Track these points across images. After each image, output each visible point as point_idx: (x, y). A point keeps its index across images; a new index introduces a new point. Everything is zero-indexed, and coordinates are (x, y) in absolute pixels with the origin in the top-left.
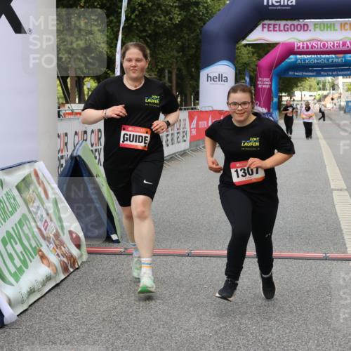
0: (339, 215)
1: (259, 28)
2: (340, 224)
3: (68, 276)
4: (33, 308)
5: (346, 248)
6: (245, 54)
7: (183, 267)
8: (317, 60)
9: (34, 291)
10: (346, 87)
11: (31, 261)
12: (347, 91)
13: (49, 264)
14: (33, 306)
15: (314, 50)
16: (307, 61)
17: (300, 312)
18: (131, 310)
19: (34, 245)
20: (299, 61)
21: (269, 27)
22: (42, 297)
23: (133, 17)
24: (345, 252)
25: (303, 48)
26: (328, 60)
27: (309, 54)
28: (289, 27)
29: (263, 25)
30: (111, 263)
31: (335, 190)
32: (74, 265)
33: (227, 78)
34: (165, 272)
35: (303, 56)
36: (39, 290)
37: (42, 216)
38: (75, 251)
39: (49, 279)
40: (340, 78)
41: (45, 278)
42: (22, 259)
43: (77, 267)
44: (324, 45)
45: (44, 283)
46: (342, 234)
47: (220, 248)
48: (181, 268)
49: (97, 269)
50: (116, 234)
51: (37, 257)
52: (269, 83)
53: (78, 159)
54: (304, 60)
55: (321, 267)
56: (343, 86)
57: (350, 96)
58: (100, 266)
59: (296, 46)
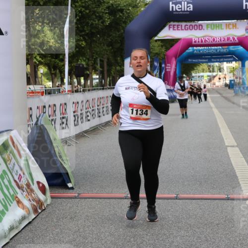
0: (233, 165)
1: (167, 28)
2: (235, 173)
3: (38, 215)
4: (13, 241)
5: (242, 191)
6: (156, 48)
7: (123, 207)
8: (209, 50)
9: (13, 228)
10: (229, 70)
11: (10, 205)
12: (230, 73)
13: (24, 207)
14: (13, 239)
15: (207, 43)
16: (201, 52)
17: (213, 240)
18: (87, 241)
19: (12, 193)
20: (195, 52)
21: (174, 27)
22: (19, 232)
25: (199, 41)
26: (216, 50)
27: (203, 47)
28: (188, 27)
29: (170, 25)
30: (69, 205)
32: (41, 207)
34: (109, 211)
35: (198, 48)
36: (17, 227)
37: (17, 171)
38: (41, 197)
39: (24, 218)
40: (225, 63)
41: (21, 218)
42: (4, 204)
43: (44, 208)
44: (214, 40)
45: (20, 222)
46: (238, 180)
48: (121, 208)
49: (58, 210)
50: (71, 182)
51: (15, 202)
52: (175, 68)
53: (42, 127)
54: (199, 51)
55: (225, 206)
56: (227, 69)
57: (232, 76)
58: (61, 207)
59: (193, 40)
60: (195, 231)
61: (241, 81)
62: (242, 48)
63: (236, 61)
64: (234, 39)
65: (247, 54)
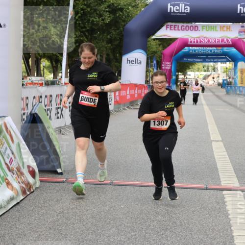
0: (216, 158)
1: (164, 27)
2: (217, 165)
3: (26, 197)
5: (221, 182)
6: (154, 46)
7: (107, 193)
8: (204, 51)
9: (2, 207)
10: (222, 70)
12: (224, 73)
13: (13, 189)
15: (202, 44)
17: (187, 226)
18: (69, 222)
19: (2, 175)
20: (191, 51)
21: (171, 27)
22: (6, 212)
23: (77, 18)
24: (220, 184)
25: (194, 42)
26: (211, 51)
27: (198, 47)
28: (185, 27)
29: (167, 25)
30: (57, 188)
31: (214, 141)
32: (30, 189)
33: (141, 61)
34: (94, 196)
35: (194, 48)
36: (5, 207)
37: (8, 155)
38: (31, 180)
39: (12, 199)
40: (219, 63)
41: (9, 198)
43: (32, 191)
44: (209, 41)
45: (8, 202)
46: (218, 171)
47: (133, 179)
48: (105, 193)
49: (46, 193)
50: (61, 168)
51: (5, 184)
52: (170, 66)
53: (35, 115)
54: (195, 51)
55: (202, 195)
57: (226, 76)
58: (49, 191)
59: (189, 41)
60: (171, 216)
61: (233, 80)
62: (235, 49)
63: (229, 61)
64: (228, 41)
65: (239, 55)
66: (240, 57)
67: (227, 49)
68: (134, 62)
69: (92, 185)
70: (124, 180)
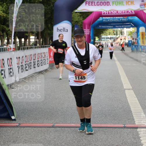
0: (129, 103)
1: (84, 3)
2: (130, 108)
5: (135, 121)
6: (76, 18)
7: (51, 134)
8: (114, 19)
10: (128, 33)
12: (129, 35)
15: (112, 14)
16: (108, 20)
20: (104, 20)
21: (89, 4)
24: (134, 123)
25: (106, 13)
26: (119, 19)
27: (109, 17)
28: (99, 3)
29: (86, 2)
30: (12, 132)
33: (67, 30)
34: (41, 137)
35: (106, 18)
40: (125, 29)
44: (117, 12)
46: (132, 114)
47: (69, 122)
48: (49, 134)
49: (5, 136)
50: (14, 115)
52: (89, 32)
55: (122, 132)
56: (127, 32)
57: (130, 37)
58: (6, 134)
59: (103, 13)
61: (136, 41)
62: (137, 18)
63: (133, 27)
64: (131, 11)
65: (141, 22)
66: (141, 24)
67: (131, 18)
68: (62, 31)
69: (39, 128)
70: (62, 123)
